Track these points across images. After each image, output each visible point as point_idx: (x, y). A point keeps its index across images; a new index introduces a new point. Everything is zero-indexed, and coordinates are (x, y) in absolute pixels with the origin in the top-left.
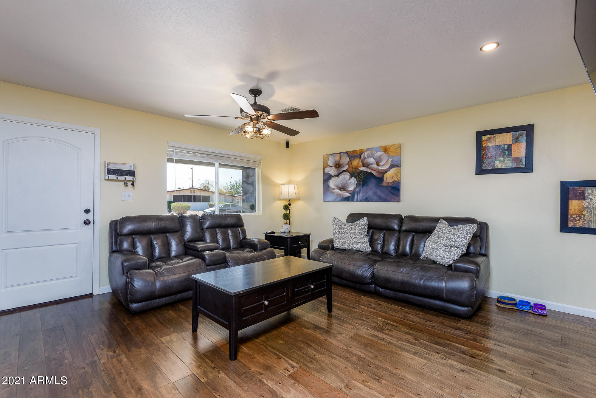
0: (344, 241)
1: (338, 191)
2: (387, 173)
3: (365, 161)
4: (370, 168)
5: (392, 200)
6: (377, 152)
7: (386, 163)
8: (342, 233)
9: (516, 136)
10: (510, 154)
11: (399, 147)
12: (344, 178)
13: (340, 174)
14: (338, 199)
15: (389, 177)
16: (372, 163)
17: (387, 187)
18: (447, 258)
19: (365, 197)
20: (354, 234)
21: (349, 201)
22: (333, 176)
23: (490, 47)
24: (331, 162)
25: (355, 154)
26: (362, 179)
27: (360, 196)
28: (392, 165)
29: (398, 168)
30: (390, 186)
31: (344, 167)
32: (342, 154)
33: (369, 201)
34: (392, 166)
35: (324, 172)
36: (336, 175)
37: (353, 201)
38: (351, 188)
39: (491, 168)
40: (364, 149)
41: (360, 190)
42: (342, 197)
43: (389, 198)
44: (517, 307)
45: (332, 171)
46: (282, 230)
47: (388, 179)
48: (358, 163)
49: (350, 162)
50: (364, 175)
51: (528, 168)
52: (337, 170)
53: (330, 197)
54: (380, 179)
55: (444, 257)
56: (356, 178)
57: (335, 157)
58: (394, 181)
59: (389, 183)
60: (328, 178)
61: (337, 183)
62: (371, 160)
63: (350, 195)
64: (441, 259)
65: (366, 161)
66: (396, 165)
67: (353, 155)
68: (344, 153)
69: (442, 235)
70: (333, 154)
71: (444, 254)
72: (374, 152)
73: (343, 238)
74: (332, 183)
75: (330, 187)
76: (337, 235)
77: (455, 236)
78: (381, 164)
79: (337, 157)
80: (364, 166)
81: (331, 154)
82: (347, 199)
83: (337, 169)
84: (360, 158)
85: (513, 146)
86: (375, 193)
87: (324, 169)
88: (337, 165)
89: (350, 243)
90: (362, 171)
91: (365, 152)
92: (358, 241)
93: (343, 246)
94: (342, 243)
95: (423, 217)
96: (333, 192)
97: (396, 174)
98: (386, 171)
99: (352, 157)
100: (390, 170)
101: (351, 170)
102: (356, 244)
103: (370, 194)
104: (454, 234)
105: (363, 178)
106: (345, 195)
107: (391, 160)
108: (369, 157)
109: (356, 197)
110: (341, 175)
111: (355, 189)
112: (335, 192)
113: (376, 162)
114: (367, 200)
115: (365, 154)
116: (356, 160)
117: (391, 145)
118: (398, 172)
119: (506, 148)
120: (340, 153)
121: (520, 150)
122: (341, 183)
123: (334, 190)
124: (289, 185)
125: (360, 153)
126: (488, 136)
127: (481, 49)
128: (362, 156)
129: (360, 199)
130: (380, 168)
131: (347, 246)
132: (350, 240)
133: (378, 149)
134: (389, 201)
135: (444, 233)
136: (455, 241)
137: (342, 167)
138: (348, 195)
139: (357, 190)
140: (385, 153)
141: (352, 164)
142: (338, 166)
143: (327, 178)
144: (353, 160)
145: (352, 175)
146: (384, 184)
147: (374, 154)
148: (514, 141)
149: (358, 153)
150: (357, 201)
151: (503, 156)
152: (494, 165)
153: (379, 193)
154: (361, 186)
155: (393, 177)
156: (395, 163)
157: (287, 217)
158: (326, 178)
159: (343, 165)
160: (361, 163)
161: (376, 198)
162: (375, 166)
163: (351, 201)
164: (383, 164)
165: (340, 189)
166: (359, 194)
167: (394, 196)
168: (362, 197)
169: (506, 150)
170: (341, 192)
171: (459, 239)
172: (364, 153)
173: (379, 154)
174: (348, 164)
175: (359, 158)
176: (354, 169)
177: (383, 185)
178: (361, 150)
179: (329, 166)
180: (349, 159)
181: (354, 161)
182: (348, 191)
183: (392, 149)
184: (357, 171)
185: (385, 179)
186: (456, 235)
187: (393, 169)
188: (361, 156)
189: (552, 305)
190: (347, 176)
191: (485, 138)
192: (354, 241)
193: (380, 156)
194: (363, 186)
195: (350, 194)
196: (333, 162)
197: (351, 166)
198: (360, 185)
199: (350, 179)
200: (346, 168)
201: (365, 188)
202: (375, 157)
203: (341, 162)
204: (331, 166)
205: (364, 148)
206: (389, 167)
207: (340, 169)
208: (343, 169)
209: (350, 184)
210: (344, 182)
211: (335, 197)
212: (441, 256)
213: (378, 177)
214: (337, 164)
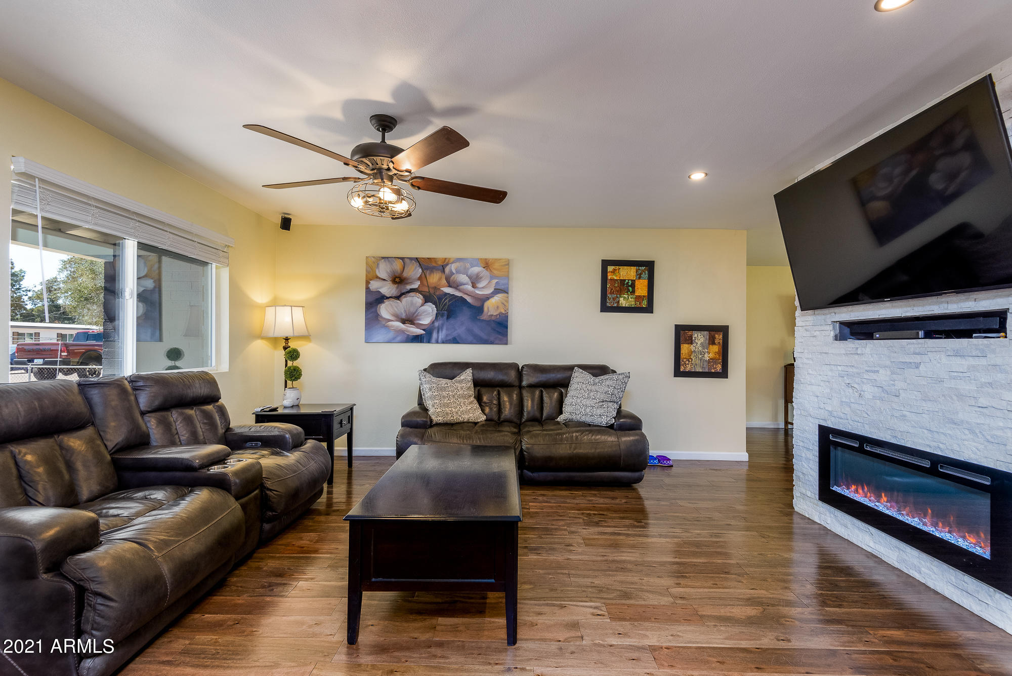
0: (450, 409)
1: (399, 324)
2: (488, 300)
3: (452, 278)
4: (460, 291)
5: (496, 342)
6: (472, 267)
7: (487, 285)
8: (444, 397)
9: (640, 272)
10: (633, 292)
11: (508, 264)
12: (412, 304)
13: (403, 294)
14: (399, 338)
15: (492, 307)
16: (465, 282)
17: (489, 321)
18: (607, 416)
19: (453, 337)
20: (462, 396)
21: (421, 341)
22: (388, 298)
23: (698, 176)
24: (383, 271)
25: (434, 264)
26: (446, 307)
27: (442, 335)
28: (497, 289)
29: (506, 295)
30: (493, 321)
31: (411, 283)
32: (407, 261)
33: (458, 343)
34: (497, 291)
35: (367, 288)
36: (394, 296)
37: (429, 342)
38: (426, 321)
39: (615, 305)
40: (450, 259)
41: (443, 325)
42: (408, 335)
43: (492, 339)
44: (661, 463)
45: (387, 289)
46: (287, 402)
47: (490, 309)
48: (440, 279)
49: (423, 275)
50: (449, 301)
51: (649, 309)
52: (397, 288)
53: (380, 335)
54: (477, 310)
55: (604, 415)
56: (434, 303)
57: (392, 264)
58: (501, 314)
59: (492, 315)
60: (377, 299)
61: (396, 309)
62: (463, 278)
63: (423, 332)
64: (599, 419)
65: (454, 278)
66: (501, 290)
67: (427, 265)
68: (411, 259)
69: (593, 388)
70: (388, 258)
71: (602, 411)
72: (468, 265)
73: (447, 405)
74: (385, 310)
75: (382, 317)
76: (437, 401)
77: (611, 388)
78: (480, 285)
79: (398, 266)
80: (450, 286)
81: (383, 258)
82: (417, 339)
83: (396, 286)
84: (443, 271)
85: (637, 283)
86: (469, 331)
87: (368, 283)
88: (398, 278)
89: (459, 412)
90: (446, 294)
91: (452, 263)
92: (469, 408)
93: (449, 418)
94: (447, 414)
95: (550, 366)
96: (387, 327)
97: (502, 303)
98: (487, 298)
99: (427, 269)
100: (493, 297)
101: (426, 289)
102: (467, 412)
103: (461, 331)
104: (608, 385)
105: (448, 306)
106: (413, 332)
107: (494, 281)
108: (458, 272)
109: (435, 335)
110: (405, 297)
111: (433, 322)
112: (392, 326)
113: (472, 283)
114: (455, 341)
115: (453, 267)
116: (435, 274)
117: (496, 259)
118: (506, 301)
119: (630, 284)
120: (402, 259)
121: (641, 289)
122: (405, 311)
123: (390, 323)
124: (277, 307)
125: (442, 264)
126: (613, 267)
127: (689, 177)
128: (447, 270)
129: (442, 339)
130: (478, 292)
131: (455, 418)
132: (458, 407)
133: (475, 262)
134: (492, 343)
135: (594, 385)
136: (612, 394)
137: (407, 284)
138: (420, 332)
139: (436, 324)
140: (487, 270)
141: (427, 280)
142: (398, 280)
143: (374, 301)
144: (430, 274)
145: (427, 299)
146: (484, 317)
147: (468, 269)
148: (638, 276)
149: (440, 263)
150: (437, 342)
151: (627, 292)
152: (619, 302)
153: (477, 331)
154: (445, 317)
155: (498, 307)
156: (502, 287)
157: (293, 374)
158: (371, 299)
159: (409, 281)
160: (444, 282)
161: (470, 338)
162: (469, 287)
163: (426, 342)
164: (484, 285)
165: (404, 321)
166: (440, 332)
167: (500, 336)
168: (447, 335)
169: (631, 286)
170: (405, 327)
171: (616, 392)
172: (450, 265)
173: (476, 270)
174: (420, 279)
175: (441, 272)
176: (430, 289)
177: (482, 318)
178: (446, 259)
179: (377, 277)
180: (423, 271)
181: (432, 275)
182: (419, 326)
183: (497, 265)
184: (437, 293)
185: (485, 309)
186: (611, 386)
187: (497, 295)
188: (444, 269)
189: (673, 454)
190: (418, 299)
191: (610, 268)
192: (464, 408)
193: (477, 274)
194: (448, 318)
195: (424, 330)
196: (387, 272)
197: (425, 283)
198: (442, 316)
199: (422, 305)
200: (416, 285)
201: (452, 321)
202: (469, 274)
203: (405, 275)
204: (384, 280)
205: (450, 257)
206: (492, 291)
207: (402, 287)
208: (409, 287)
209: (423, 313)
210: (412, 310)
211: (391, 335)
212: (600, 415)
213: (475, 305)
214: (396, 277)
